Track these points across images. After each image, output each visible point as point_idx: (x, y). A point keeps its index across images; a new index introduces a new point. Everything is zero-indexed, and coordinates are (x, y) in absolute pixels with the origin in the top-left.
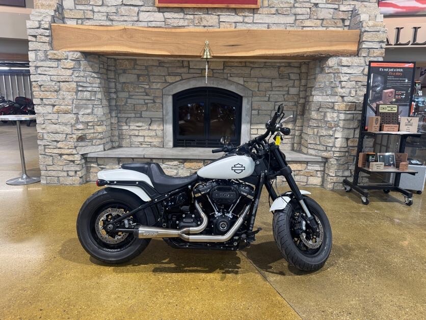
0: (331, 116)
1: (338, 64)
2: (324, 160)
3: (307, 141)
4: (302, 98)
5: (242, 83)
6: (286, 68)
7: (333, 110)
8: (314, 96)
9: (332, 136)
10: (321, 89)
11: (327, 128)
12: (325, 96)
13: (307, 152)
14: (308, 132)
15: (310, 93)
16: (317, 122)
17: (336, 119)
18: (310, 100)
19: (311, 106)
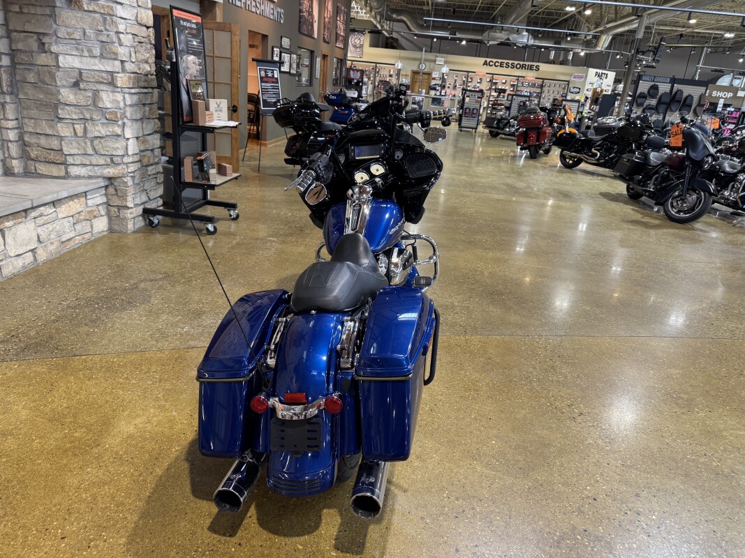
0: (108, 99)
2: (107, 183)
3: (61, 150)
4: (5, 54)
7: (109, 88)
8: (57, 56)
9: (119, 136)
10: (74, 42)
11: (106, 121)
12: (89, 59)
13: (67, 173)
14: (58, 131)
15: (35, 46)
16: (77, 111)
17: (122, 105)
18: (38, 63)
19: (53, 77)
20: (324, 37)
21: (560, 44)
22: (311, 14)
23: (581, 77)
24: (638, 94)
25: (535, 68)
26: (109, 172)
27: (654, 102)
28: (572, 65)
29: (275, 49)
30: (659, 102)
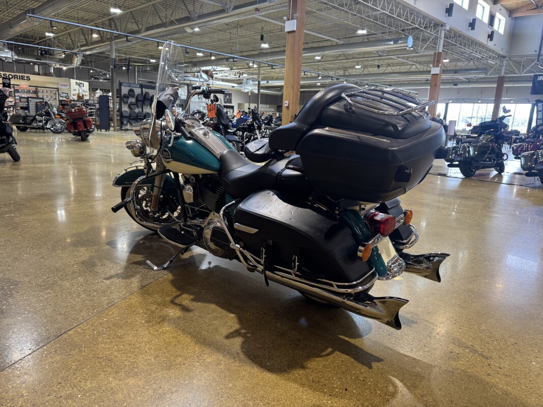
21: (41, 60)
23: (66, 86)
24: (122, 95)
25: (26, 78)
27: (133, 100)
28: (56, 77)
30: (137, 100)
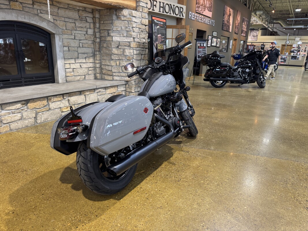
0: (128, 52)
1: (129, 15)
2: (126, 83)
3: (112, 71)
4: (98, 38)
5: (52, 21)
6: (84, 12)
7: (129, 48)
8: (112, 37)
10: (118, 32)
11: (127, 60)
12: (122, 37)
13: (113, 79)
14: (111, 64)
15: (106, 34)
16: (118, 56)
17: (132, 54)
18: (107, 40)
19: (111, 44)
20: (235, 32)
22: (228, 22)
26: (127, 79)
29: (209, 37)
